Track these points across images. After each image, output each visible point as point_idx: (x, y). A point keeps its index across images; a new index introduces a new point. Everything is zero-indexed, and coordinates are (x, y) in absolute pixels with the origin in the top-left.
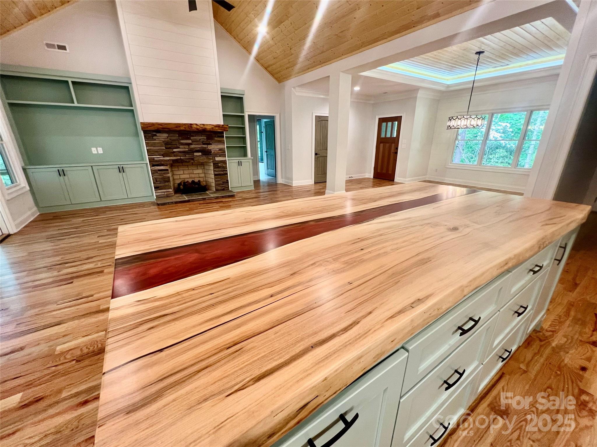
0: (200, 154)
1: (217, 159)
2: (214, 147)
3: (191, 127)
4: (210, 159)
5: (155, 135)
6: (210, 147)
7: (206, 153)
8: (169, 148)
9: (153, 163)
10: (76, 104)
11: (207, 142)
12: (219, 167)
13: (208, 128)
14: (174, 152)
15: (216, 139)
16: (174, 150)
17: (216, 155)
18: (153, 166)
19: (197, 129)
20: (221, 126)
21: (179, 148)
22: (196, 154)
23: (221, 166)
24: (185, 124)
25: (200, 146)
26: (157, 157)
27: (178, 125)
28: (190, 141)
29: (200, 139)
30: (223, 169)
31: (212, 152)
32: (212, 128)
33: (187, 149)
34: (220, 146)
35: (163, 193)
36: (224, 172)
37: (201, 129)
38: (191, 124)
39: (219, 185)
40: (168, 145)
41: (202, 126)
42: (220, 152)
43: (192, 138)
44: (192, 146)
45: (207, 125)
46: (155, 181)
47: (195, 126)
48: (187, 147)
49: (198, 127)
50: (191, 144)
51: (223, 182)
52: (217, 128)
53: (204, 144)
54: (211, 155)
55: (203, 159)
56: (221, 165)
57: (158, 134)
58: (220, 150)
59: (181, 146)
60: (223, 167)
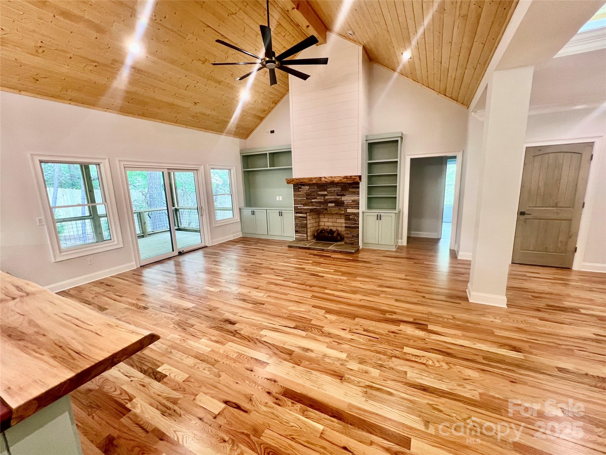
0: (333, 205)
1: (349, 211)
2: (347, 199)
3: (321, 180)
4: (342, 210)
5: (300, 188)
6: (344, 198)
7: (339, 204)
8: (308, 199)
9: (297, 210)
10: (269, 168)
11: (341, 193)
12: (349, 219)
13: (336, 180)
14: (312, 202)
15: (350, 190)
16: (313, 200)
17: (348, 206)
18: (297, 213)
19: (326, 182)
20: (349, 177)
21: (316, 198)
22: (330, 205)
23: (352, 219)
24: (315, 178)
25: (333, 197)
26: (300, 206)
27: (311, 179)
28: (326, 193)
29: (334, 191)
30: (354, 222)
31: (345, 203)
32: (341, 180)
33: (323, 200)
34: (355, 198)
35: (300, 237)
36: (355, 225)
37: (329, 181)
38: (321, 178)
39: (348, 238)
40: (309, 196)
41: (330, 179)
42: (353, 203)
43: (328, 189)
44: (327, 197)
45: (335, 177)
46: (296, 225)
47: (323, 179)
48: (323, 197)
49: (326, 180)
50: (326, 195)
51: (353, 236)
52: (345, 180)
53: (338, 195)
54: (343, 206)
55: (336, 210)
56: (353, 217)
57: (302, 187)
58: (353, 201)
59: (318, 197)
60: (355, 220)
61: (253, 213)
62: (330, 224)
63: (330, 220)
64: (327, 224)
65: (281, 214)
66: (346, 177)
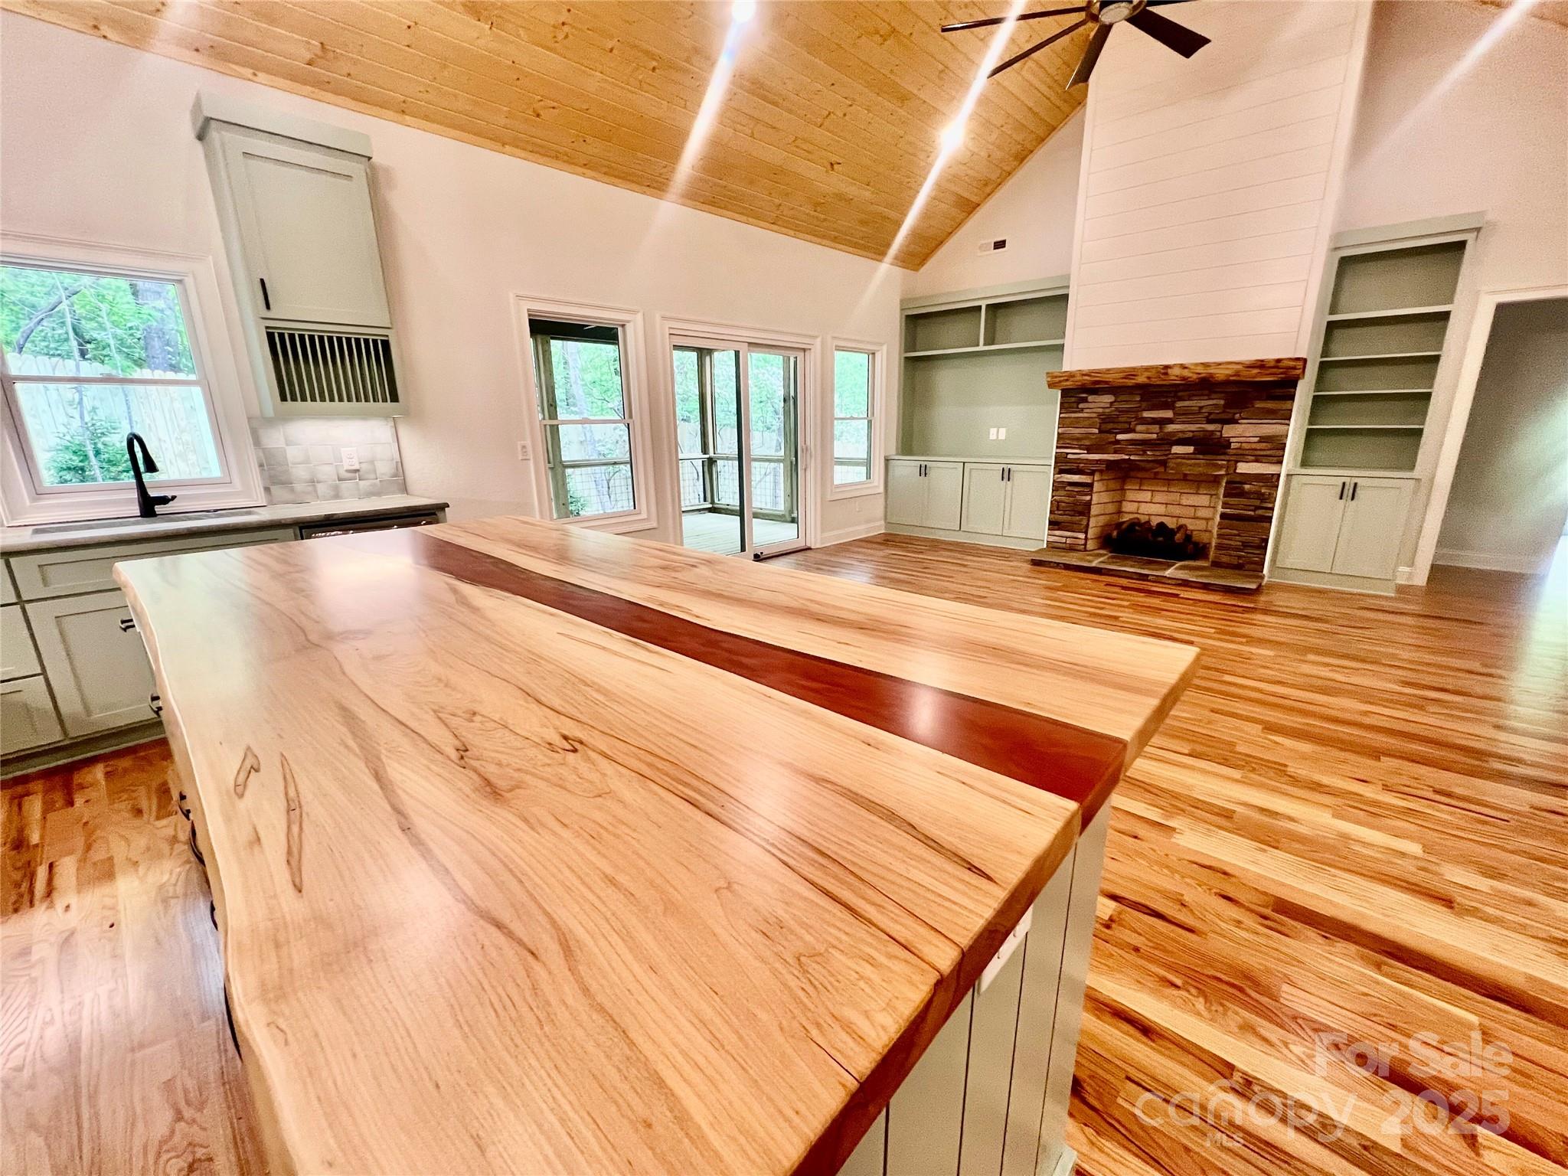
0: (1191, 449)
1: (1243, 468)
2: (1243, 432)
3: (1166, 374)
4: (1221, 467)
5: (1085, 400)
6: (1229, 431)
7: (1211, 446)
8: (1109, 432)
9: (1063, 465)
10: (981, 348)
11: (1223, 416)
12: (1242, 494)
13: (1221, 374)
14: (1118, 442)
15: (1259, 405)
16: (1120, 437)
17: (1242, 456)
18: (1061, 472)
19: (1184, 378)
20: (1272, 364)
21: (1133, 431)
22: (1177, 449)
23: (1250, 493)
24: (1147, 369)
25: (1193, 427)
26: (1074, 453)
27: (1131, 373)
28: (1169, 414)
29: (1201, 408)
30: (1257, 503)
31: (1233, 446)
32: (1237, 374)
33: (1155, 436)
34: (1270, 429)
35: (1064, 540)
36: (1260, 512)
37: (1195, 376)
38: (1167, 367)
39: (1228, 549)
40: (1108, 423)
41: (1200, 370)
42: (1263, 445)
43: (1179, 404)
44: (1171, 428)
45: (1221, 364)
46: (1056, 507)
47: (1177, 371)
48: (1156, 428)
49: (1186, 373)
50: (1170, 421)
52: (1255, 371)
53: (1210, 421)
54: (1225, 454)
55: (1199, 466)
56: (1257, 489)
57: (1091, 398)
58: (1265, 439)
59: (1139, 428)
60: (1262, 497)
61: (924, 471)
62: (1161, 509)
63: (1159, 498)
64: (1145, 509)
65: (1007, 475)
66: (1261, 365)
